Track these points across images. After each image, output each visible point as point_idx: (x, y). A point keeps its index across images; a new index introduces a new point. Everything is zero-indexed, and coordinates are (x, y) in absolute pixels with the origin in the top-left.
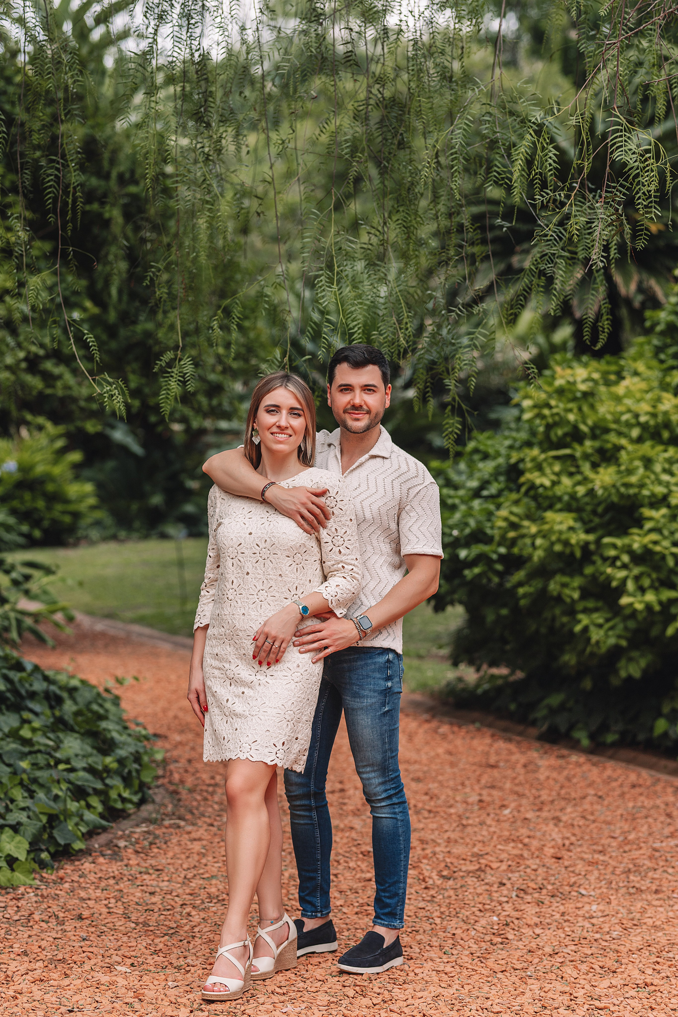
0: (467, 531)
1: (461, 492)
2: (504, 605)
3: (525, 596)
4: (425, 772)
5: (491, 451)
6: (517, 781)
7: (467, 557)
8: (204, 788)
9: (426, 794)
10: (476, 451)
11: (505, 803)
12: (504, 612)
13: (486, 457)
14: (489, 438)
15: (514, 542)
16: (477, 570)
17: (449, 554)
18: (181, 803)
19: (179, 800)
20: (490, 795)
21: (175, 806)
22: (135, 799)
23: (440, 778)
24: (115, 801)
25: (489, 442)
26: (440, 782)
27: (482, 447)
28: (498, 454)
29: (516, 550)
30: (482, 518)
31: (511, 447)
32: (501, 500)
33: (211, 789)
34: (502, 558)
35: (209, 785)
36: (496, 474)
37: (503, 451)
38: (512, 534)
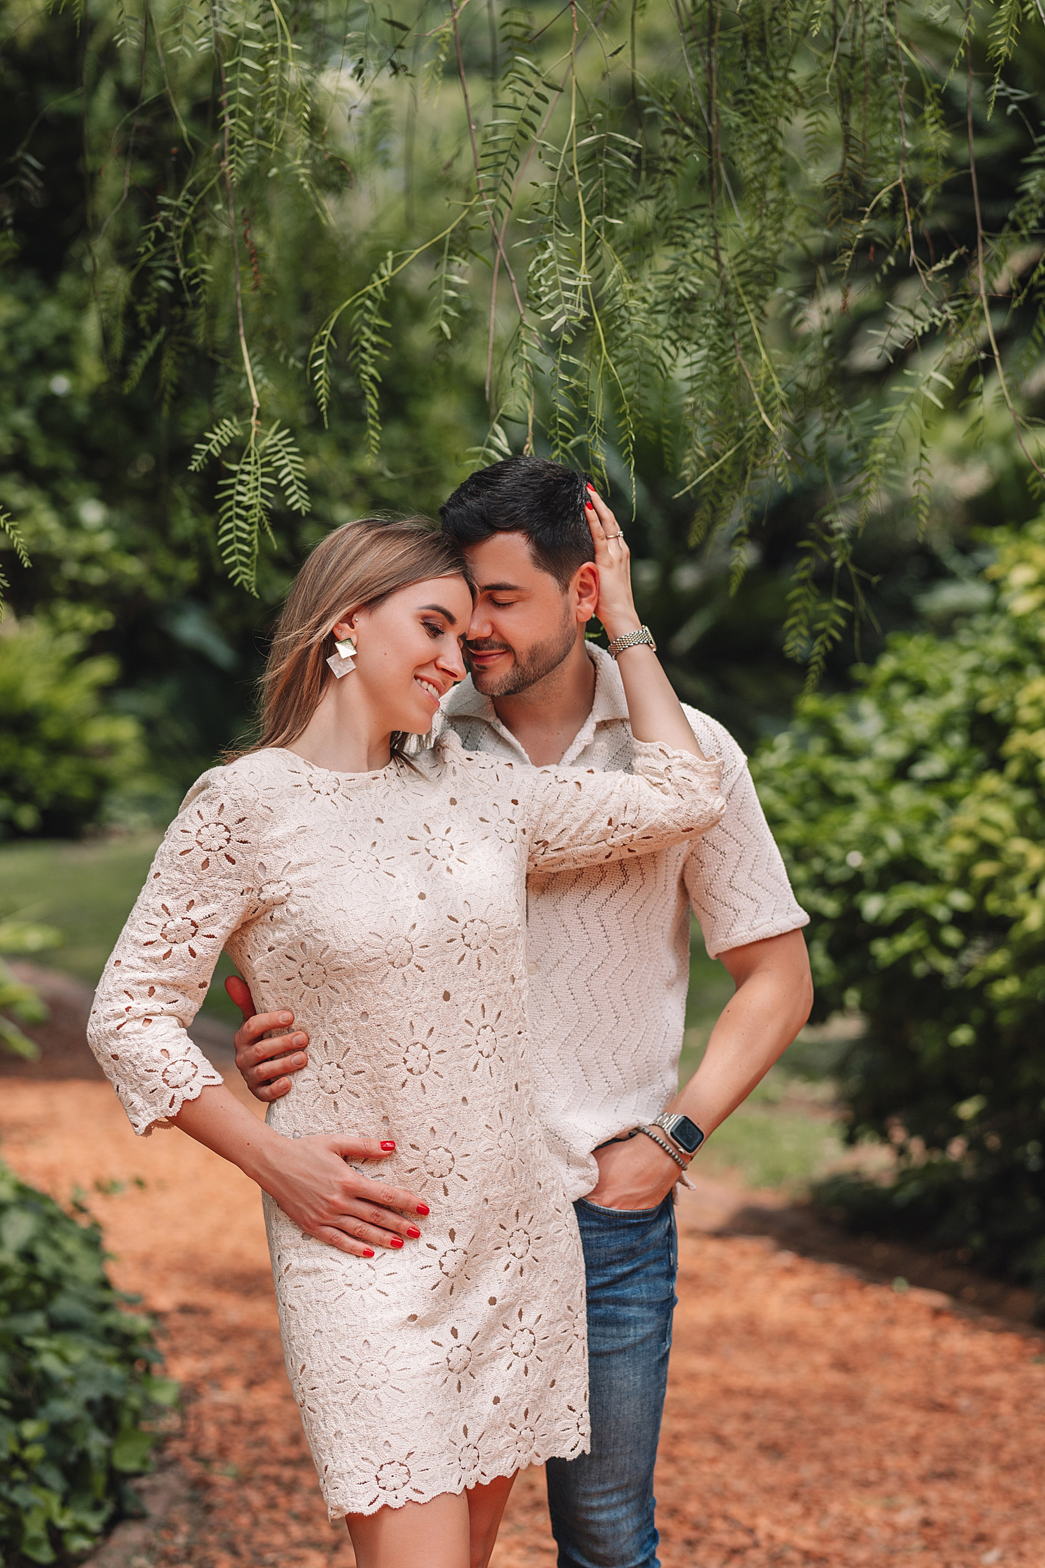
0: (881, 856)
1: (865, 767)
2: (962, 1020)
3: (1011, 1002)
4: (790, 1424)
5: (932, 679)
6: (1005, 1456)
7: (883, 912)
8: (273, 1470)
9: (795, 1496)
10: (899, 677)
11: (985, 1527)
12: (963, 1035)
13: (919, 689)
14: (928, 650)
15: (989, 885)
16: (905, 943)
17: (843, 905)
18: (213, 1519)
19: (209, 1509)
20: (946, 1503)
21: (198, 1526)
22: (94, 1522)
23: (826, 1444)
24: (36, 1543)
25: (927, 659)
26: (826, 1457)
27: (910, 670)
28: (947, 686)
29: (993, 903)
30: (917, 826)
31: (976, 671)
32: (957, 788)
33: (287, 1473)
34: (959, 919)
35: (287, 1462)
36: (944, 728)
37: (960, 680)
38: (984, 869)
